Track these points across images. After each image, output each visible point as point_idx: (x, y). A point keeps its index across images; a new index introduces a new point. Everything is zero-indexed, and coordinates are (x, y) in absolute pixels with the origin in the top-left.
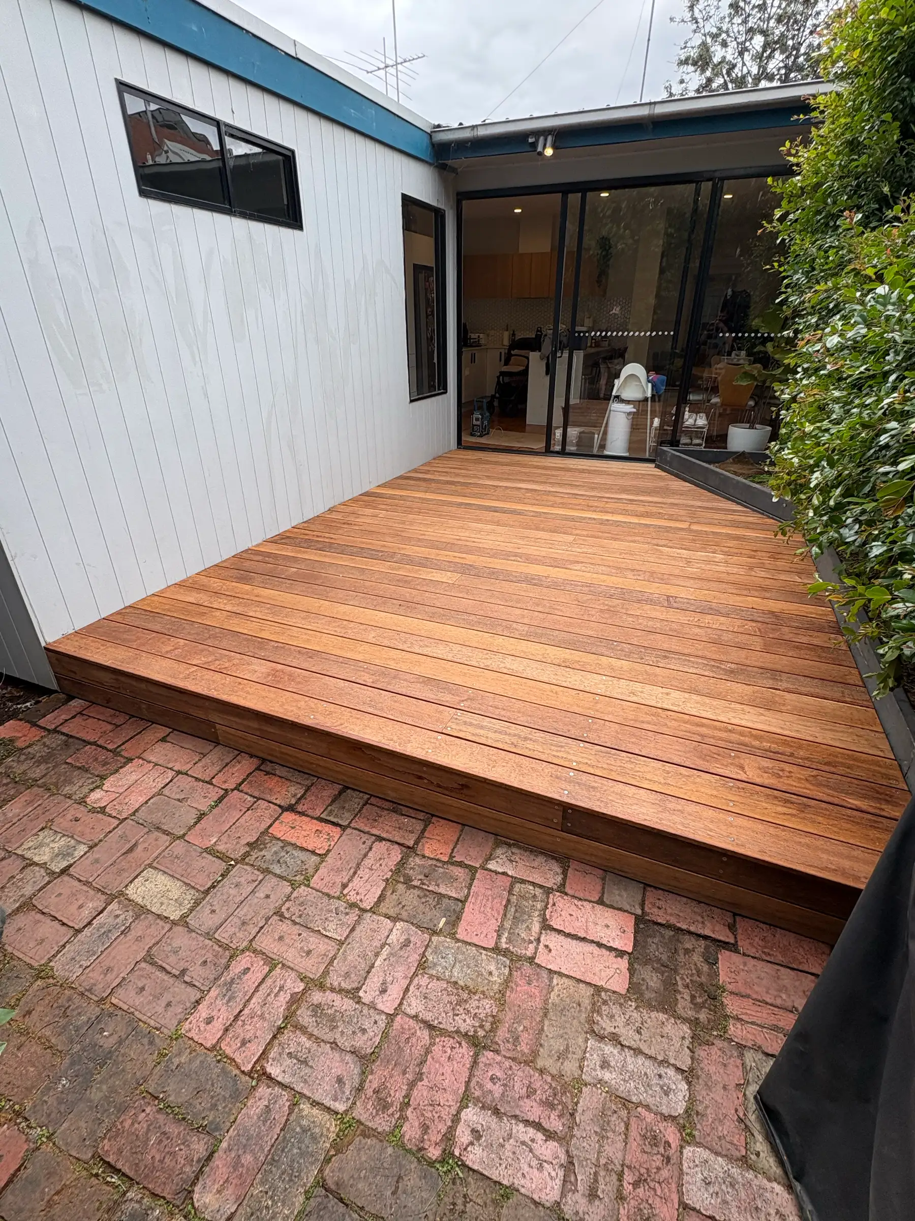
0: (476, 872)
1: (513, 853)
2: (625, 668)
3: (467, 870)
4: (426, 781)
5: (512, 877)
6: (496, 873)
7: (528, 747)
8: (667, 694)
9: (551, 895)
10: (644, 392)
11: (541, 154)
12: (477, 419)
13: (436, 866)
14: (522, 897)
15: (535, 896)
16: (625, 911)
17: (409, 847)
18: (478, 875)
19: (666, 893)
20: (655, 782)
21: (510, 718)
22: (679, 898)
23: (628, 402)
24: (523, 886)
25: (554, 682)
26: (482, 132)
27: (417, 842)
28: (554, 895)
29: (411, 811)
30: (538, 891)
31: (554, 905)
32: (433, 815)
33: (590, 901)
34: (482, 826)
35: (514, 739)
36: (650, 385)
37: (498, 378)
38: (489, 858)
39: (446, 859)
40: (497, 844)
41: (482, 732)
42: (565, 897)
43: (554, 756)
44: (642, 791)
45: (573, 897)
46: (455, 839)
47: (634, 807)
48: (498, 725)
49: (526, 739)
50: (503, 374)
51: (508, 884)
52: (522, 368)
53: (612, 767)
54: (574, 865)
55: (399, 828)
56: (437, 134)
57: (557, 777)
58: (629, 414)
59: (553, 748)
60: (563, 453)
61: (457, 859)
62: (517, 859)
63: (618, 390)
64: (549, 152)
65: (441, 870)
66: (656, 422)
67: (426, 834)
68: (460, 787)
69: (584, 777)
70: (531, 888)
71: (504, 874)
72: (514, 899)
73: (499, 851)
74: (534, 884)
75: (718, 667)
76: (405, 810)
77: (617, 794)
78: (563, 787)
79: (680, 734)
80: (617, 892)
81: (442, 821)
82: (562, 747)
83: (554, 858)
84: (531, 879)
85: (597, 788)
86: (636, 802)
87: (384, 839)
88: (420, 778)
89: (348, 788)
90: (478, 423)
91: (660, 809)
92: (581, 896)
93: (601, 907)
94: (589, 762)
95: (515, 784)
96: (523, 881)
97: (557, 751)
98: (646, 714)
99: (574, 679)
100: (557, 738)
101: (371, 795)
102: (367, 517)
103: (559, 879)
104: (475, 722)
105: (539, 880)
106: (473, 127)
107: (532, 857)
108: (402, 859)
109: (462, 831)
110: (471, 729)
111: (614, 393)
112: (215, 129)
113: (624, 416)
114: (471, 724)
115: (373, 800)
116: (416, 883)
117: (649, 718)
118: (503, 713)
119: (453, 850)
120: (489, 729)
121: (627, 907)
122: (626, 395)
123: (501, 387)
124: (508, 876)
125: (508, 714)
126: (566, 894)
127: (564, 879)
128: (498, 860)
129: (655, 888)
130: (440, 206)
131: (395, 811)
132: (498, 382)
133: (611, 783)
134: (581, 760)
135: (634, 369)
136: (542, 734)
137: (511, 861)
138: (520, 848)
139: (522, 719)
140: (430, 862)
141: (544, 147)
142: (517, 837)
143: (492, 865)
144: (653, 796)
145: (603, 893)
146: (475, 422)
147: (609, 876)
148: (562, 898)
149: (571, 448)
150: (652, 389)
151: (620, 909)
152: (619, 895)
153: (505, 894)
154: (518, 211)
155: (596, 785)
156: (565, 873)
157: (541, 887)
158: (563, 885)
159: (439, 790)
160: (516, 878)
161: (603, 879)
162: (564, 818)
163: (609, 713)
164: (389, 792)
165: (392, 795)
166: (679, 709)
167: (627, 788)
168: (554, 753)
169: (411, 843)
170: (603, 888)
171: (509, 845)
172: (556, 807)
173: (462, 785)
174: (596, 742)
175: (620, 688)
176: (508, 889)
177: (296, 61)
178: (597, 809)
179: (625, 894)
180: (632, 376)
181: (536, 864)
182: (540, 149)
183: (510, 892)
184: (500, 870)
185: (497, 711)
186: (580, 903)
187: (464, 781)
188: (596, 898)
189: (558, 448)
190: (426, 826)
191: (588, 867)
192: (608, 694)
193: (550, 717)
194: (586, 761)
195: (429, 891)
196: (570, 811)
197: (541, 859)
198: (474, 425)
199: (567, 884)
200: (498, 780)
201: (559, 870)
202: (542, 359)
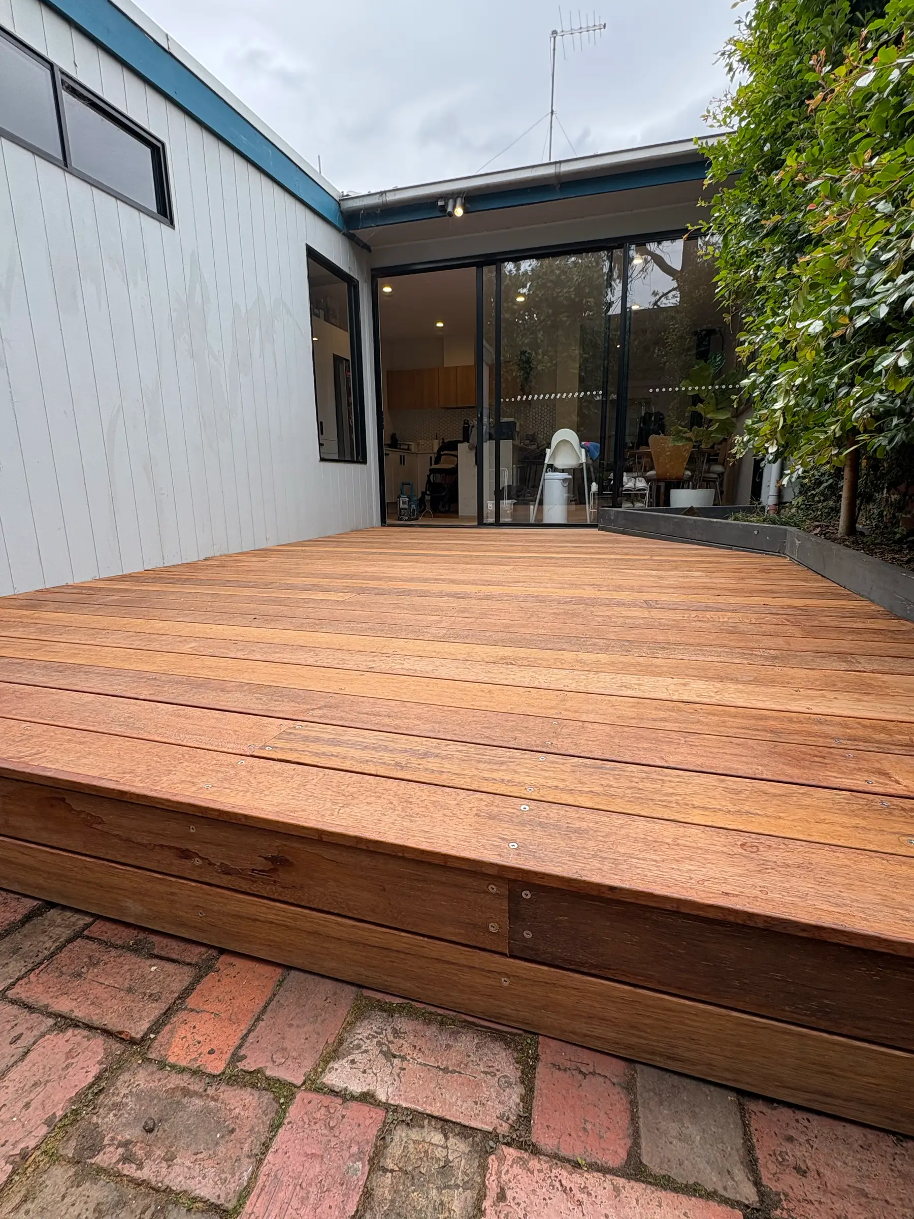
0: (291, 1097)
1: (395, 1032)
2: (603, 661)
3: (267, 1096)
4: (198, 862)
5: (386, 1107)
6: (344, 1096)
7: (430, 768)
8: (685, 685)
9: (492, 1160)
10: (579, 458)
11: (451, 215)
12: (404, 503)
13: (186, 1092)
14: (409, 1175)
15: (446, 1168)
16: (711, 1195)
17: (133, 1042)
18: (293, 1112)
19: (800, 1115)
20: (715, 810)
21: (399, 727)
22: (840, 1129)
23: (563, 471)
24: (414, 1134)
25: (486, 680)
26: (390, 198)
27: (157, 1027)
28: (502, 1159)
29: (174, 944)
30: (458, 1147)
31: (501, 1197)
32: (222, 951)
33: (605, 1170)
34: (329, 965)
35: (402, 758)
36: (583, 450)
37: (429, 476)
38: (333, 1054)
39: (216, 1066)
40: (360, 1013)
41: (335, 750)
42: (534, 1163)
43: (485, 779)
44: (693, 830)
45: (557, 1158)
46: (258, 1009)
47: (686, 866)
48: (371, 738)
49: (425, 755)
50: (432, 471)
51: (374, 1131)
52: (452, 466)
53: (612, 791)
54: (549, 1050)
55: (130, 990)
56: (345, 202)
57: (491, 817)
58: (564, 480)
59: (481, 766)
60: (498, 524)
61: (249, 1065)
62: (407, 1050)
63: (550, 458)
64: (459, 212)
65: (198, 1102)
66: (594, 487)
67: (191, 1002)
68: (269, 865)
69: (554, 812)
70: (437, 1138)
71: (367, 1098)
72: (384, 1185)
73: (363, 1030)
74: (445, 1124)
75: (751, 655)
76: (160, 944)
77: (636, 840)
78: (507, 834)
79: (732, 732)
80: (673, 1128)
81: (239, 963)
82: (502, 763)
83: (499, 1036)
84: (436, 1111)
85: (586, 831)
86: (688, 854)
87: (75, 1024)
88: (185, 854)
89: (52, 905)
90: (406, 506)
91: (752, 867)
92: (575, 1150)
93: (639, 1187)
94: (561, 785)
95: (391, 837)
96: (414, 1119)
97: (491, 770)
98: (656, 708)
99: (524, 676)
100: (489, 751)
101: (98, 917)
102: (254, 562)
103: (514, 1096)
104: (326, 736)
105: (460, 1112)
106: (382, 193)
107: (444, 1039)
108: (98, 1078)
109: (280, 983)
110: (313, 747)
111: (546, 462)
112: (49, 72)
113: (559, 483)
114: (317, 740)
115: (98, 929)
116: (107, 1158)
117: (662, 714)
118: (386, 721)
119: (245, 1038)
120: (353, 745)
121: (711, 1180)
122: (559, 463)
123: (431, 486)
124: (377, 1104)
125: (397, 722)
126: (535, 1151)
127: (527, 1099)
128: (357, 1056)
129: (770, 1101)
130: (352, 274)
131: (136, 949)
132: (429, 480)
133: (619, 820)
134: (542, 781)
135: (565, 435)
136: (460, 746)
137: (389, 1056)
138: (412, 1014)
139: (422, 727)
140: (176, 1080)
141: (454, 207)
142: (407, 985)
143: (335, 1078)
144: (721, 839)
145: (636, 1135)
146: (402, 506)
147: (644, 1077)
148: (524, 1163)
149: (504, 519)
150: (587, 456)
151: (693, 1190)
152: (682, 1137)
153: (361, 1167)
154: (440, 325)
155: (584, 825)
156: (528, 1080)
157: (466, 1131)
158: (525, 1119)
159: (225, 880)
160: (396, 1109)
161: (629, 1087)
162: (514, 916)
163: (588, 712)
164: (129, 903)
165: (134, 909)
166: (713, 701)
167: (657, 826)
168: (486, 774)
169: (138, 1030)
170: (634, 1119)
171: (390, 1011)
172: (492, 889)
173: (273, 860)
174: (571, 752)
175: (605, 682)
176: (369, 1149)
177: (168, 56)
178: (596, 879)
179: (692, 1130)
180: (565, 442)
181: (451, 1059)
182: (450, 209)
183: (375, 1164)
184: (357, 1088)
185: (376, 720)
186: (574, 1180)
187: (273, 847)
188: (616, 1156)
189: (492, 520)
190: (197, 980)
191: (585, 1055)
192: (582, 689)
193: (477, 722)
194: (555, 783)
195: (138, 1183)
196: (526, 895)
197: (466, 1042)
198: (401, 509)
199: (535, 1116)
200: (352, 832)
201: (512, 1071)
202: (471, 449)
